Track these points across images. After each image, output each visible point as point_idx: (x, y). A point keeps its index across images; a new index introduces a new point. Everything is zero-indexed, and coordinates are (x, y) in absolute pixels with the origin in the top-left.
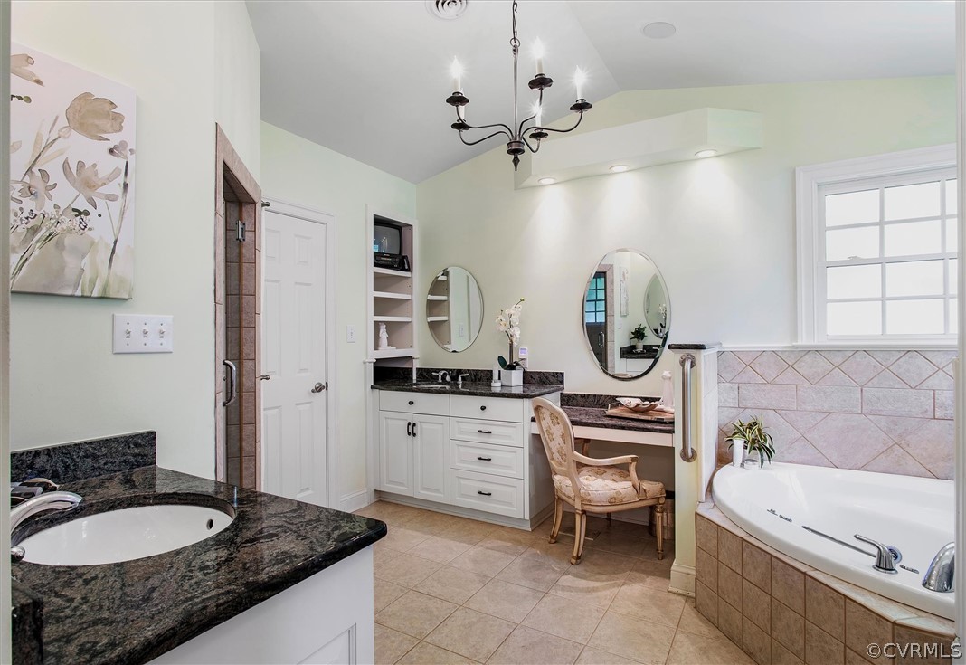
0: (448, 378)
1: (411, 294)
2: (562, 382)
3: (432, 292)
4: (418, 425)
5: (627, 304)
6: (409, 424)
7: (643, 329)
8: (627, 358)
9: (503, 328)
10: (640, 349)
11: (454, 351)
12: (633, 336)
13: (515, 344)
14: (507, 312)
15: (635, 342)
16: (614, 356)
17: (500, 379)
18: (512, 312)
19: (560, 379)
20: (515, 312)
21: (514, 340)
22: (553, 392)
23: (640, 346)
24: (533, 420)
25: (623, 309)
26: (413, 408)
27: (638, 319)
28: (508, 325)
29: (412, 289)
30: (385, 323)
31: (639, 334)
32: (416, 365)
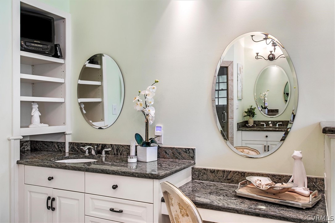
0: (93, 152)
1: (64, 78)
2: (193, 158)
3: (82, 77)
4: (57, 199)
5: (242, 91)
6: (49, 198)
7: (254, 109)
8: (242, 130)
9: (139, 108)
10: (251, 124)
11: (100, 128)
12: (246, 114)
13: (151, 122)
14: (143, 93)
15: (247, 119)
16: (233, 129)
17: (136, 155)
18: (147, 92)
19: (192, 155)
20: (150, 92)
21: (150, 118)
22: (184, 168)
23: (251, 121)
24: (163, 200)
25: (240, 95)
26: (52, 184)
27: (250, 102)
28: (144, 106)
29: (65, 74)
30: (38, 103)
31: (251, 112)
32: (69, 139)
